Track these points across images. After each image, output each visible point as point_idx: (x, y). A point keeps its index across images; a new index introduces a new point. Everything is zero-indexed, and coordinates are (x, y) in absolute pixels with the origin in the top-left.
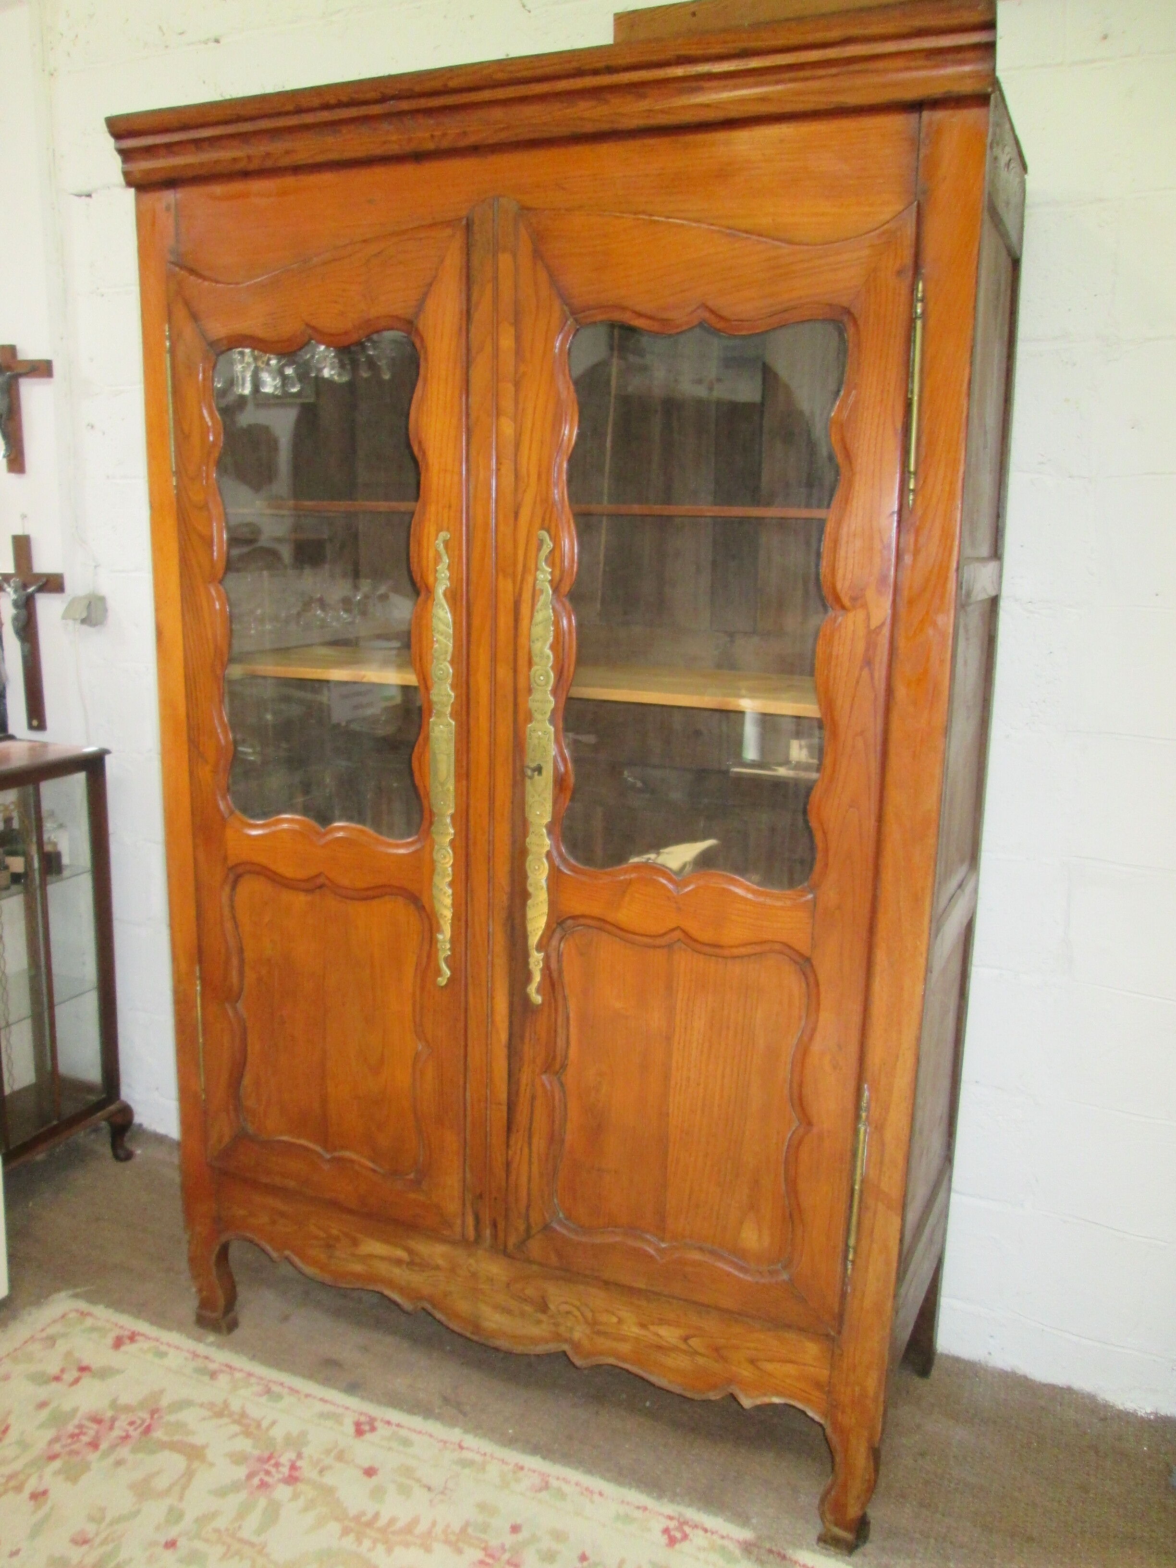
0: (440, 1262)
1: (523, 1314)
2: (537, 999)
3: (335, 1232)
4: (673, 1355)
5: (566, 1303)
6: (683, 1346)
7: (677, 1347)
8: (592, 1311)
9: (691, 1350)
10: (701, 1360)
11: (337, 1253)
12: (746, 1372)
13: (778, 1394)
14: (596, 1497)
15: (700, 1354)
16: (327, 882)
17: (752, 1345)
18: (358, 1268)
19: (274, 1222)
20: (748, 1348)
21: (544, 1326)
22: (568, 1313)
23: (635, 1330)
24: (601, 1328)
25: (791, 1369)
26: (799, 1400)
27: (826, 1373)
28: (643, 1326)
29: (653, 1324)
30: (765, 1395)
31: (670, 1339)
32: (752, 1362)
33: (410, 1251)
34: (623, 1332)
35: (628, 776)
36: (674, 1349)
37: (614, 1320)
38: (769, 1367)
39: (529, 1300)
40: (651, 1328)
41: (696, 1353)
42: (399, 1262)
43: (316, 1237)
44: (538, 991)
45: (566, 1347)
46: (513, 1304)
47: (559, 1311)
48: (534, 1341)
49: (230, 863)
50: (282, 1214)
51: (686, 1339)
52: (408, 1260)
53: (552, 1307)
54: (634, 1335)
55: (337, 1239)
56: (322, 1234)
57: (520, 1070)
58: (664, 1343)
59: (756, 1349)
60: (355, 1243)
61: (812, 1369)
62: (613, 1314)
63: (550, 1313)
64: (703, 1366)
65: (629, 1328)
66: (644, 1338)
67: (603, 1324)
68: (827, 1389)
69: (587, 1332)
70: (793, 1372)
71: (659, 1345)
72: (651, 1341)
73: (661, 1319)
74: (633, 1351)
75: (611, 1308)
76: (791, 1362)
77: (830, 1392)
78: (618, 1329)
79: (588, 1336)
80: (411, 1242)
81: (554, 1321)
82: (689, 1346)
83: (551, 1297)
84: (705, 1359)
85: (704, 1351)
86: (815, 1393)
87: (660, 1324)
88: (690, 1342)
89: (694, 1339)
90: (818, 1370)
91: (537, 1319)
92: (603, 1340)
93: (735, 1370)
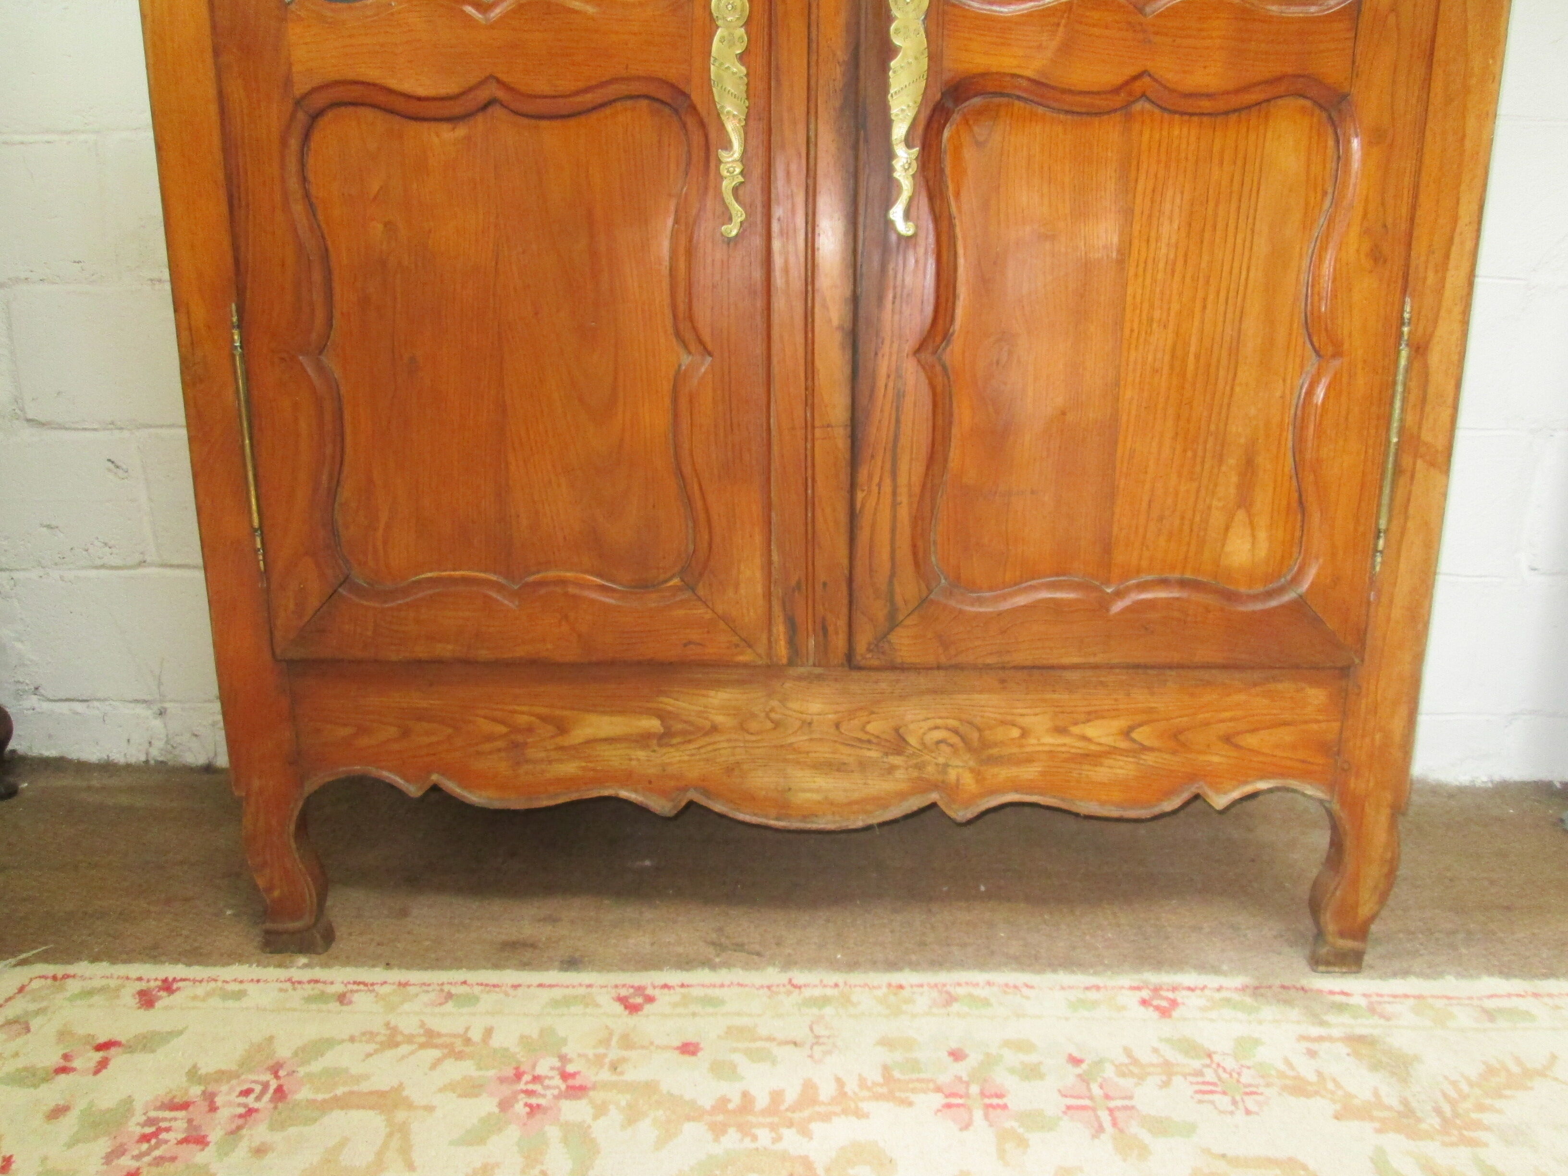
0: (719, 719)
1: (863, 765)
2: (904, 228)
3: (523, 720)
4: (1108, 762)
5: (937, 728)
6: (1123, 744)
7: (1115, 748)
8: (979, 730)
9: (1136, 746)
10: (1149, 759)
11: (532, 753)
12: (1217, 758)
13: (1262, 777)
14: (1025, 991)
15: (1151, 749)
16: (500, 94)
17: (1228, 714)
18: (570, 768)
19: (406, 733)
20: (1223, 721)
21: (900, 774)
22: (939, 742)
23: (1050, 740)
24: (994, 751)
25: (1286, 735)
26: (1294, 777)
27: (1336, 725)
28: (1061, 730)
29: (1076, 724)
30: (1246, 783)
31: (1103, 740)
32: (1227, 739)
33: (661, 715)
34: (1028, 749)
36: (1112, 751)
37: (1015, 733)
38: (1251, 741)
39: (875, 740)
40: (1075, 730)
41: (1145, 749)
42: (643, 739)
43: (490, 738)
44: (907, 216)
45: (934, 797)
46: (846, 754)
47: (923, 744)
48: (881, 802)
49: (299, 89)
50: (421, 716)
51: (1127, 733)
52: (662, 730)
53: (912, 740)
54: (1046, 748)
55: (530, 730)
56: (503, 729)
57: (876, 354)
58: (1093, 747)
59: (1231, 719)
60: (562, 729)
61: (1315, 727)
62: (1014, 725)
63: (910, 751)
64: (1153, 767)
65: (1039, 740)
66: (1063, 749)
67: (995, 744)
68: (1335, 749)
69: (972, 763)
70: (1288, 739)
71: (1086, 752)
72: (1073, 751)
73: (1089, 713)
74: (1043, 774)
75: (1009, 718)
76: (1285, 724)
77: (1339, 753)
78: (1021, 746)
79: (972, 770)
80: (666, 700)
81: (915, 761)
82: (1134, 741)
83: (912, 727)
84: (1156, 754)
85: (1156, 743)
86: (1320, 760)
87: (1089, 721)
88: (1135, 735)
89: (1141, 729)
90: (1324, 726)
91: (887, 766)
92: (996, 770)
93: (1202, 758)
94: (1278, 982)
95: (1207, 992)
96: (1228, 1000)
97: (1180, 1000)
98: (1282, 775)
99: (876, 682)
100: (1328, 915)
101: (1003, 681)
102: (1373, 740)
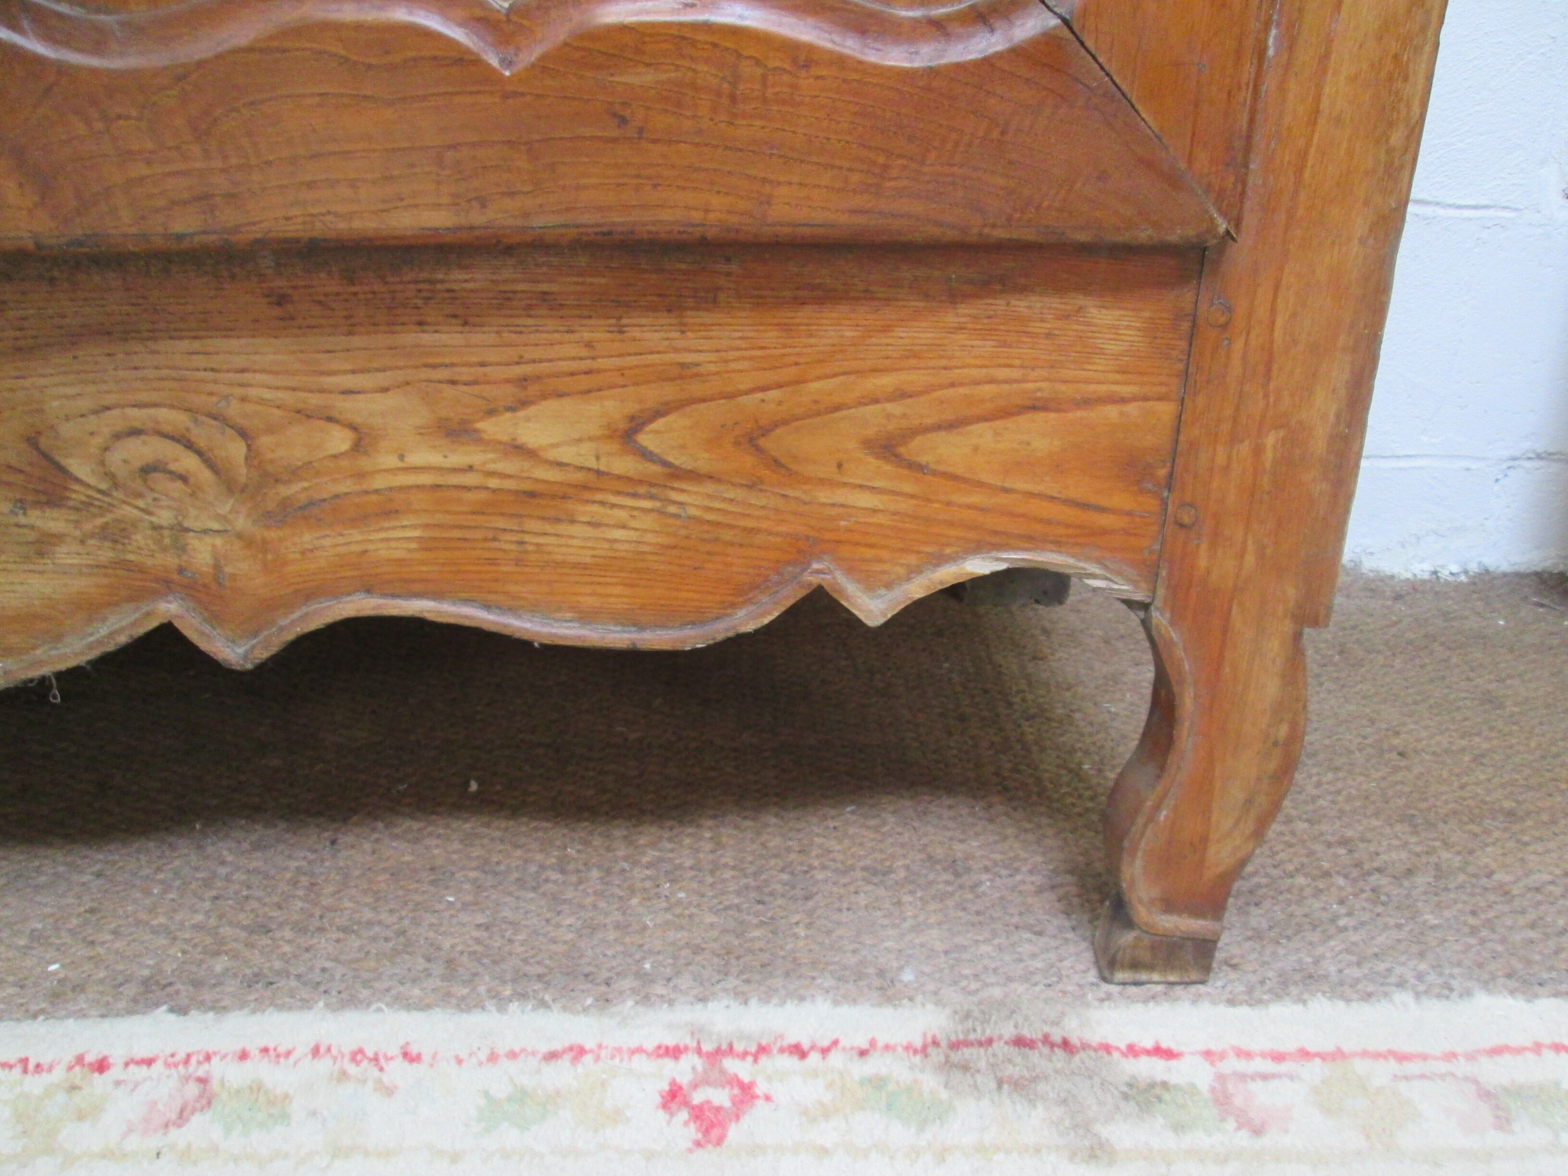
4: (587, 511)
5: (133, 432)
6: (622, 465)
7: (601, 475)
8: (243, 434)
9: (656, 469)
10: (693, 502)
13: (978, 548)
14: (397, 1071)
15: (694, 476)
17: (886, 382)
20: (873, 400)
21: (68, 556)
22: (147, 470)
23: (430, 456)
24: (293, 489)
26: (1058, 544)
27: (1166, 410)
28: (456, 431)
29: (491, 412)
30: (940, 560)
31: (566, 454)
32: (889, 448)
34: (379, 482)
36: (592, 483)
37: (338, 441)
38: (949, 451)
40: (489, 427)
41: (676, 473)
45: (168, 608)
48: (42, 623)
51: (628, 437)
53: (78, 466)
54: (425, 479)
58: (542, 473)
61: (1112, 412)
62: (330, 418)
63: (78, 495)
64: (699, 521)
65: (402, 457)
66: (470, 479)
67: (295, 473)
68: (1162, 472)
69: (241, 523)
70: (1041, 445)
71: (527, 486)
72: (493, 483)
73: (523, 381)
74: (426, 545)
75: (314, 400)
76: (1035, 406)
77: (1170, 483)
78: (360, 475)
79: (247, 541)
81: (99, 521)
82: (646, 455)
83: (68, 429)
84: (710, 488)
85: (703, 461)
86: (1121, 500)
87: (524, 404)
88: (645, 439)
89: (659, 424)
90: (1132, 409)
91: (30, 535)
92: (307, 538)
93: (824, 496)
94: (1009, 1031)
95: (836, 1059)
96: (878, 1083)
97: (761, 1088)
98: (1031, 541)
100: (1139, 862)
102: (1258, 451)
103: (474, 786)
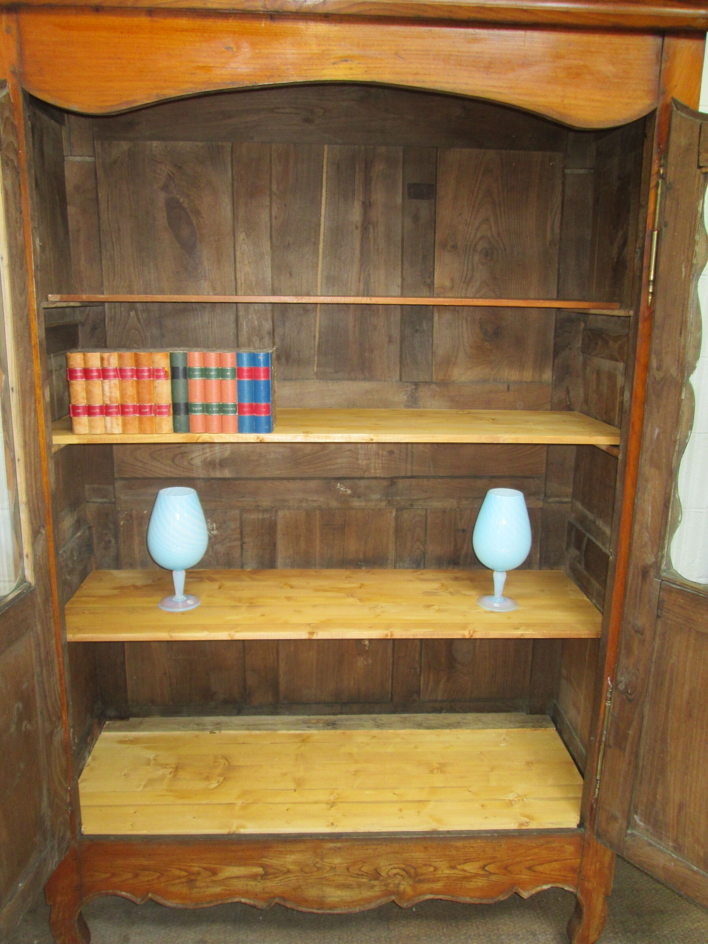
0: (291, 867)
1: (359, 885)
3: (195, 869)
4: (473, 880)
5: (395, 868)
6: (481, 872)
7: (477, 874)
8: (415, 868)
9: (488, 873)
10: (493, 878)
11: (198, 884)
12: (525, 876)
13: (545, 884)
15: (494, 874)
17: (529, 858)
18: (218, 890)
19: (137, 876)
20: (527, 861)
21: (376, 889)
22: (395, 874)
23: (447, 872)
24: (422, 877)
25: (556, 865)
26: (559, 882)
27: (579, 861)
28: (453, 867)
29: (460, 864)
30: (538, 886)
31: (472, 871)
32: (529, 868)
33: (262, 866)
34: (438, 876)
35: (341, 487)
36: (476, 875)
37: (432, 869)
38: (540, 868)
39: (365, 874)
40: (459, 867)
41: (491, 873)
42: (254, 877)
43: (179, 877)
45: (393, 898)
46: (351, 881)
47: (389, 876)
48: (368, 900)
50: (145, 869)
51: (483, 868)
52: (263, 872)
53: (383, 874)
54: (446, 875)
55: (198, 873)
56: (184, 873)
58: (467, 874)
59: (532, 860)
60: (214, 872)
61: (569, 861)
62: (431, 866)
63: (381, 878)
64: (494, 881)
65: (442, 872)
66: (453, 875)
67: (422, 874)
68: (578, 870)
69: (411, 883)
70: (557, 867)
71: (463, 876)
72: (458, 876)
73: (466, 860)
74: (444, 886)
75: (428, 863)
76: (556, 861)
77: (580, 872)
78: (434, 875)
79: (411, 885)
80: (265, 860)
81: (384, 883)
82: (486, 871)
83: (383, 868)
84: (497, 876)
85: (497, 871)
86: (571, 875)
87: (465, 863)
88: (486, 868)
89: (489, 866)
90: (573, 861)
91: (370, 885)
92: (422, 885)
93: (517, 876)
98: (554, 882)
99: (367, 850)
100: (575, 941)
101: (426, 848)
102: (595, 866)
103: (414, 909)
